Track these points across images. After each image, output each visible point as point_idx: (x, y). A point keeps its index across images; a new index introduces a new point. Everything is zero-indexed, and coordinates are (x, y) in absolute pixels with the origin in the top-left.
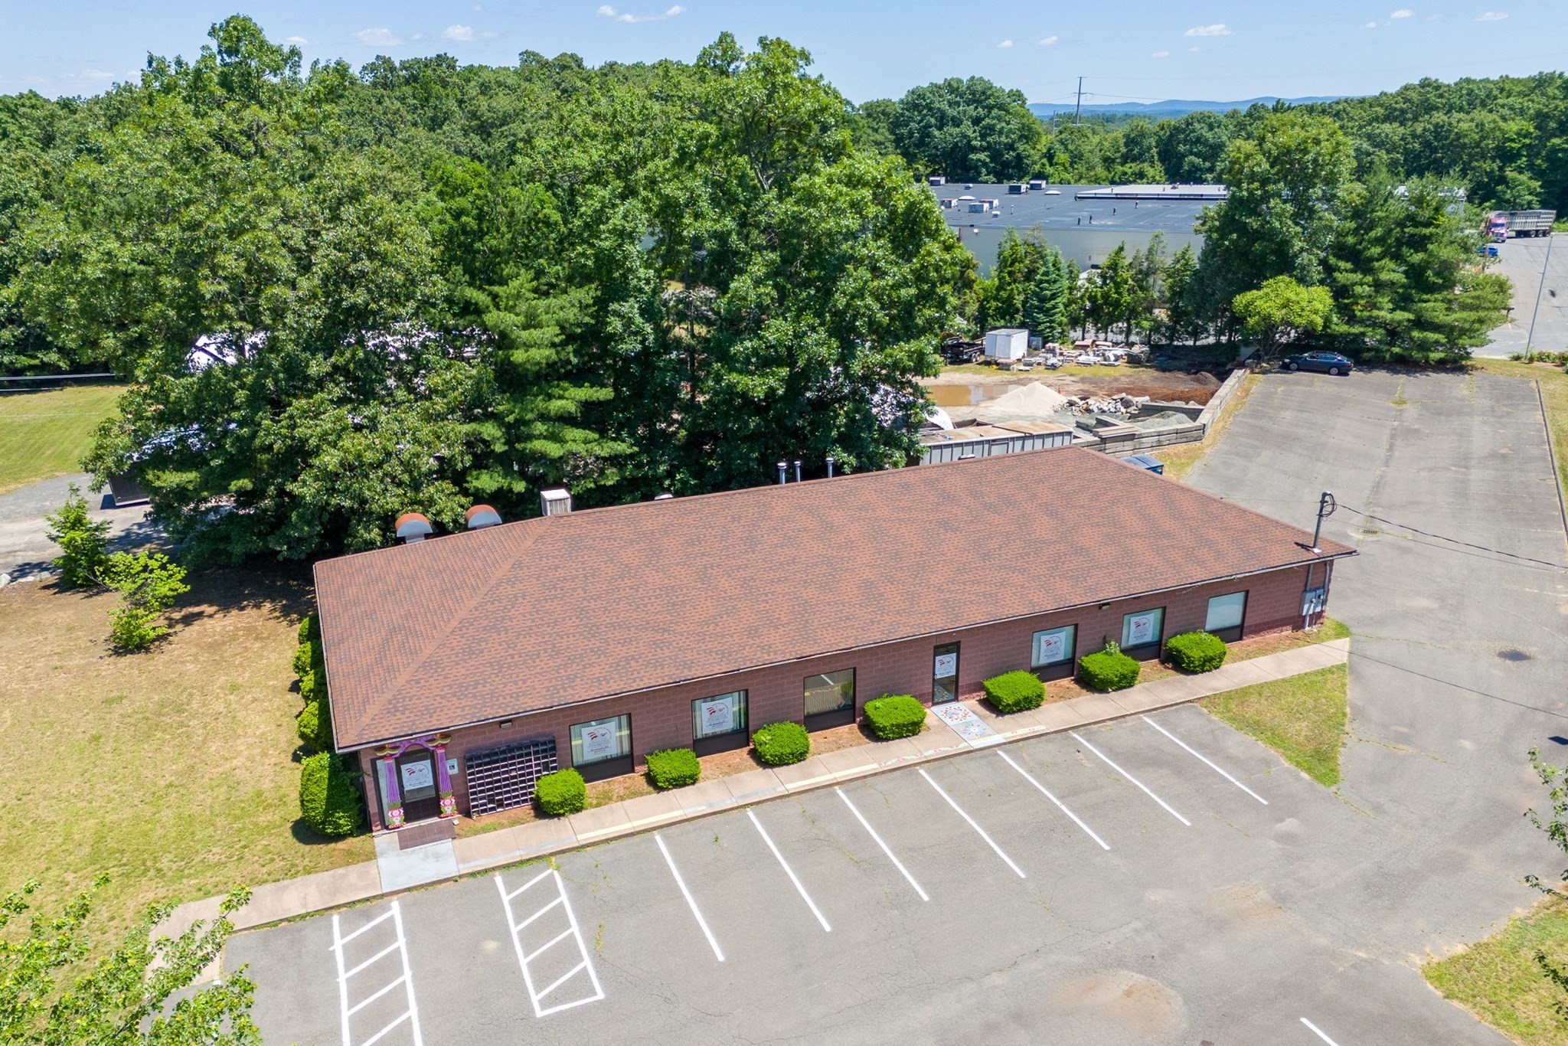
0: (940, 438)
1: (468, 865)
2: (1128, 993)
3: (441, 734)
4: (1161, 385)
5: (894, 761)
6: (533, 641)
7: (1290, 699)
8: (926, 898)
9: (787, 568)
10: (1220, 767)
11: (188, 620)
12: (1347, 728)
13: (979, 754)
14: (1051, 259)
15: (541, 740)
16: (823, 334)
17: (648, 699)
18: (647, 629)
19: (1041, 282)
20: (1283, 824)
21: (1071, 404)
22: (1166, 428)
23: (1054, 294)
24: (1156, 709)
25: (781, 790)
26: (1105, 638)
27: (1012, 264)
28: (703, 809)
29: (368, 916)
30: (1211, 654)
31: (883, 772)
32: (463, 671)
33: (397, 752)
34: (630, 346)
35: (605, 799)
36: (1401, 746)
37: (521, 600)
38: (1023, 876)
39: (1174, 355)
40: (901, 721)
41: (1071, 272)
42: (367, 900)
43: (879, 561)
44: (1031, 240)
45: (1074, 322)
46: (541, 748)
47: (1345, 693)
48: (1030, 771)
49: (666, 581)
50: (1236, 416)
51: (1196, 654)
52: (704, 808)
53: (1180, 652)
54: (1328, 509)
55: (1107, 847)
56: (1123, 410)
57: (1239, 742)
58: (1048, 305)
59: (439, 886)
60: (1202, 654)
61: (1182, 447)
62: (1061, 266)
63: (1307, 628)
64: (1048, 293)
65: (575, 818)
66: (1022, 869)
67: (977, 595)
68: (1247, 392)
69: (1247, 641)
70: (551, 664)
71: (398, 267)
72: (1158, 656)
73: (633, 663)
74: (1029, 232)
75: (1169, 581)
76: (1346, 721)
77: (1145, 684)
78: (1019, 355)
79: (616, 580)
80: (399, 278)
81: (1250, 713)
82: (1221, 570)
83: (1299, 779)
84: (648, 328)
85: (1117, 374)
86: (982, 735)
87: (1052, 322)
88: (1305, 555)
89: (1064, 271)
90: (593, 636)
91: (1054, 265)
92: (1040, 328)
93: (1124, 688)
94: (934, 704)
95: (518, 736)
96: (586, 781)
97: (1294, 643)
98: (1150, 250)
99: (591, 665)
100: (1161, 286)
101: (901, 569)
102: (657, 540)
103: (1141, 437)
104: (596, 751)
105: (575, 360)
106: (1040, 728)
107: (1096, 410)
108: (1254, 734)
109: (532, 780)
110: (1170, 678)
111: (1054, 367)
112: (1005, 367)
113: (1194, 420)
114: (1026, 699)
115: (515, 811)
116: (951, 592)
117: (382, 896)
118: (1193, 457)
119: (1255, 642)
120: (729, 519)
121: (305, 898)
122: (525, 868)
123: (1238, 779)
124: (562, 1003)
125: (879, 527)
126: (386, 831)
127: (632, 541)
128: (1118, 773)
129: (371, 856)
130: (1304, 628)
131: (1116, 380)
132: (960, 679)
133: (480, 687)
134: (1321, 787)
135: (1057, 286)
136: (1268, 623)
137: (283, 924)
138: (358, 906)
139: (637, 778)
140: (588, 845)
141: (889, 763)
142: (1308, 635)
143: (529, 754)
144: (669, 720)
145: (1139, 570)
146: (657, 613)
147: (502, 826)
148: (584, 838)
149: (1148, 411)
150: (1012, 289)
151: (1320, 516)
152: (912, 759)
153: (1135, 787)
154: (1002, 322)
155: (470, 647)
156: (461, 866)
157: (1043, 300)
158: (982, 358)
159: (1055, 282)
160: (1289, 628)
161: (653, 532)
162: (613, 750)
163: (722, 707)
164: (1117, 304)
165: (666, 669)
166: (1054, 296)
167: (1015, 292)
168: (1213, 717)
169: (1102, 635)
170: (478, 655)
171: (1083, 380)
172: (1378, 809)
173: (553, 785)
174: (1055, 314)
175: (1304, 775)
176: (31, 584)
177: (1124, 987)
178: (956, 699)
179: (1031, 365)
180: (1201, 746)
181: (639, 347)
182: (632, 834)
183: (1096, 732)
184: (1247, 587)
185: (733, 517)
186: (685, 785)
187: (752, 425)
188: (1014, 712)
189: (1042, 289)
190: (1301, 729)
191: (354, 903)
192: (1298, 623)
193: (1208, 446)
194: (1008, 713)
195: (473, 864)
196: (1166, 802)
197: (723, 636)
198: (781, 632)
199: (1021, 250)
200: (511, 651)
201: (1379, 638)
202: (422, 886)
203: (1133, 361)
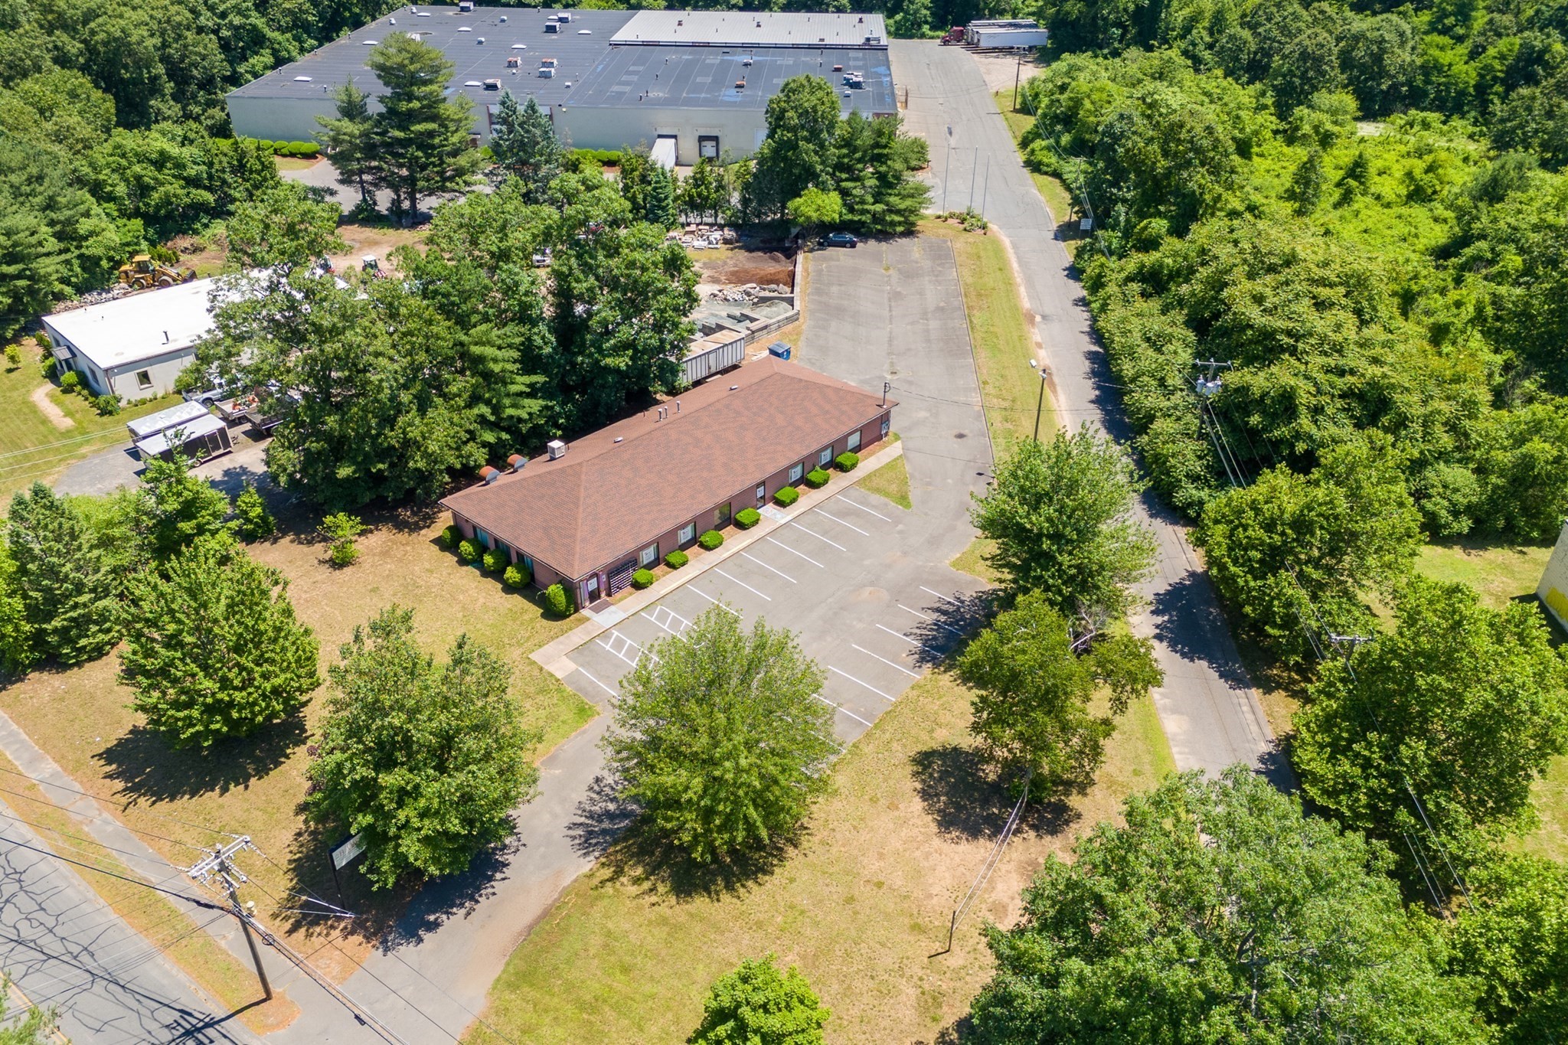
3: (604, 566)
4: (754, 265)
6: (614, 521)
7: (887, 475)
10: (871, 510)
12: (909, 483)
13: (784, 525)
15: (630, 561)
18: (653, 505)
20: (898, 527)
21: (714, 295)
22: (781, 317)
23: (666, 196)
24: (840, 491)
25: (722, 558)
28: (698, 572)
29: (608, 637)
30: (852, 460)
31: (752, 542)
32: (597, 539)
35: (658, 577)
36: (929, 487)
38: (822, 567)
39: (751, 234)
42: (603, 632)
43: (725, 452)
46: (631, 564)
47: (905, 467)
48: (807, 528)
49: (647, 482)
50: (808, 295)
51: (847, 462)
53: (841, 462)
55: (845, 550)
56: (747, 298)
57: (875, 498)
58: (664, 204)
60: (851, 463)
63: (885, 440)
65: (653, 587)
67: (767, 459)
69: (866, 449)
70: (627, 529)
72: (834, 467)
73: (656, 521)
75: (835, 435)
76: (908, 480)
77: (833, 480)
79: (628, 486)
81: (874, 484)
82: (852, 425)
83: (898, 508)
86: (782, 517)
87: (668, 215)
88: (881, 410)
90: (635, 513)
93: (826, 484)
94: (760, 509)
96: (649, 571)
97: (881, 448)
99: (641, 526)
101: (734, 454)
102: (633, 463)
103: (770, 325)
104: (647, 560)
106: (802, 510)
107: (731, 300)
108: (879, 494)
109: (630, 576)
110: (841, 476)
113: (792, 307)
116: (758, 460)
117: (607, 630)
118: (798, 333)
121: (580, 638)
123: (878, 513)
125: (717, 435)
126: (584, 609)
127: (623, 466)
128: (838, 521)
129: (588, 619)
131: (725, 263)
132: (766, 496)
134: (906, 509)
135: (667, 190)
136: (870, 441)
138: (602, 635)
139: (664, 566)
140: (666, 595)
141: (755, 537)
142: (885, 443)
143: (629, 567)
144: (670, 541)
146: (653, 498)
147: (627, 596)
148: (663, 593)
149: (763, 300)
150: (635, 191)
152: (761, 534)
153: (846, 525)
155: (592, 529)
159: (665, 187)
160: (880, 441)
161: (629, 460)
162: (653, 558)
163: (683, 533)
164: (706, 199)
165: (670, 521)
167: (637, 193)
168: (862, 489)
169: (812, 464)
170: (598, 532)
173: (640, 576)
174: (669, 209)
178: (767, 504)
182: (679, 587)
183: (822, 505)
185: (657, 444)
186: (684, 564)
190: (894, 488)
191: (599, 634)
192: (880, 438)
193: (805, 325)
194: (788, 506)
196: (858, 528)
197: (683, 502)
198: (703, 494)
201: (911, 437)
202: (618, 623)
203: (728, 242)
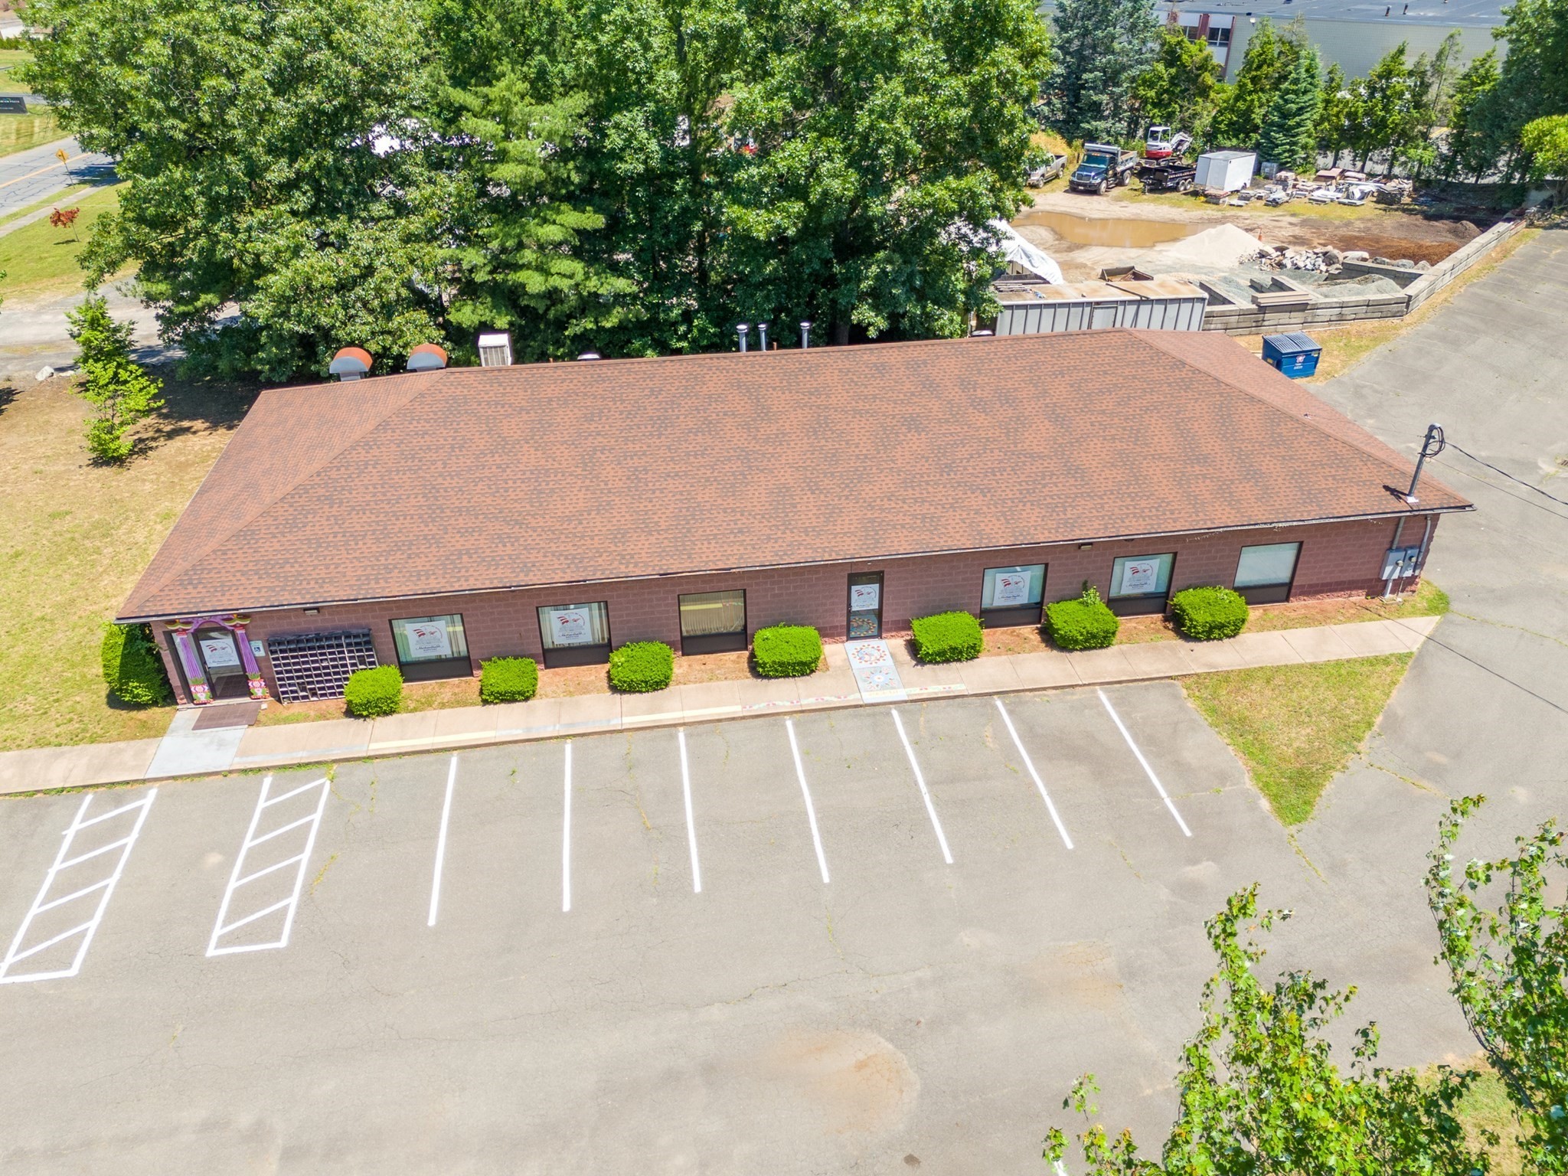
0: (1031, 295)
1: (245, 759)
2: (861, 1066)
3: (238, 615)
4: (1402, 234)
5: (763, 705)
6: (365, 519)
7: (1307, 692)
8: (698, 888)
9: (692, 459)
10: (1158, 775)
11: (170, 435)
12: (1362, 746)
13: (868, 710)
14: (1304, 62)
15: (354, 631)
16: (840, 162)
17: (481, 601)
18: (497, 518)
19: (1287, 92)
20: (1195, 868)
21: (1262, 255)
22: (1354, 298)
23: (1302, 108)
24: (1120, 682)
25: (615, 723)
26: (1085, 583)
27: (1259, 67)
28: (519, 734)
29: (119, 801)
30: (1221, 619)
31: (743, 718)
32: (277, 546)
33: (191, 628)
34: (630, 166)
35: (426, 704)
36: (1424, 783)
37: (370, 468)
38: (826, 879)
39: (1442, 195)
40: (785, 659)
41: (1332, 80)
42: (127, 783)
43: (808, 463)
44: (1287, 37)
45: (1324, 145)
46: (353, 641)
47: (1388, 695)
48: (915, 743)
49: (543, 462)
50: (1473, 285)
51: (1201, 618)
52: (519, 731)
53: (1184, 611)
54: (1434, 446)
55: (949, 860)
56: (1323, 268)
58: (1291, 123)
59: (207, 779)
60: (1209, 619)
61: (1370, 325)
62: (1317, 72)
63: (1388, 596)
64: (1294, 107)
65: (381, 722)
66: (830, 870)
67: (915, 517)
68: (1506, 253)
69: (1295, 603)
70: (374, 548)
71: (354, 61)
72: (1164, 611)
73: (465, 558)
74: (1287, 26)
75: (1181, 521)
76: (1368, 735)
77: (1124, 647)
78: (1238, 186)
79: (486, 455)
80: (355, 72)
81: (1240, 705)
82: (1259, 514)
83: (1253, 807)
84: (653, 146)
85: (1353, 217)
86: (885, 686)
87: (1295, 144)
88: (1393, 505)
89: (1321, 81)
90: (433, 521)
91: (1307, 71)
92: (1276, 151)
93: (1095, 648)
94: (849, 638)
95: (329, 625)
96: (405, 681)
97: (1362, 613)
98: (1440, 56)
99: (417, 555)
100: (1446, 104)
101: (832, 474)
102: (552, 410)
103: (1315, 307)
104: (426, 649)
105: (576, 178)
106: (959, 688)
107: (1289, 265)
108: (1229, 736)
109: (345, 672)
110: (1161, 643)
111: (1275, 203)
112: (1213, 200)
113: (1404, 286)
114: (953, 649)
115: (328, 703)
116: (882, 510)
117: (144, 781)
118: (1377, 339)
119: (1306, 607)
120: (647, 392)
121: (71, 771)
122: (302, 771)
123: (1171, 794)
124: (241, 944)
125: (826, 417)
126: (192, 705)
127: (522, 409)
128: (1022, 762)
129: (160, 731)
130: (1383, 595)
131: (1348, 224)
132: (884, 615)
133: (288, 567)
134: (1277, 823)
135: (1306, 98)
136: (1330, 584)
137: (39, 795)
138: (118, 788)
139: (470, 685)
140: (377, 757)
141: (755, 707)
142: (1384, 606)
143: (341, 646)
144: (510, 625)
145: (1143, 504)
146: (516, 501)
147: (306, 719)
148: (376, 748)
149: (1352, 272)
150: (1253, 100)
151: (1423, 455)
152: (784, 705)
153: (1033, 784)
154: (1235, 142)
155: (295, 519)
156: (237, 760)
157: (1285, 115)
158: (1190, 188)
159: (1305, 92)
160: (1362, 593)
161: (550, 400)
162: (445, 651)
163: (576, 617)
164: (1381, 125)
165: (499, 571)
166: (1301, 111)
167: (1256, 103)
168: (1190, 704)
169: (1083, 579)
170: (300, 529)
171: (1304, 223)
172: (1337, 869)
173: (366, 682)
174: (1298, 134)
175: (1265, 804)
176: (68, 379)
177: (861, 1056)
178: (879, 636)
179: (1247, 198)
180: (1148, 742)
181: (641, 168)
182: (428, 752)
183: (1027, 702)
184: (1300, 537)
185: (652, 390)
186: (513, 700)
187: (768, 270)
188: (938, 663)
189: (1286, 101)
191: (113, 784)
192: (1375, 588)
193: (1409, 325)
194: (930, 662)
195: (250, 759)
196: (1059, 810)
197: (582, 537)
198: (653, 539)
199: (1275, 49)
200: (336, 529)
201: (1484, 622)
202: (188, 776)
203: (1386, 200)
